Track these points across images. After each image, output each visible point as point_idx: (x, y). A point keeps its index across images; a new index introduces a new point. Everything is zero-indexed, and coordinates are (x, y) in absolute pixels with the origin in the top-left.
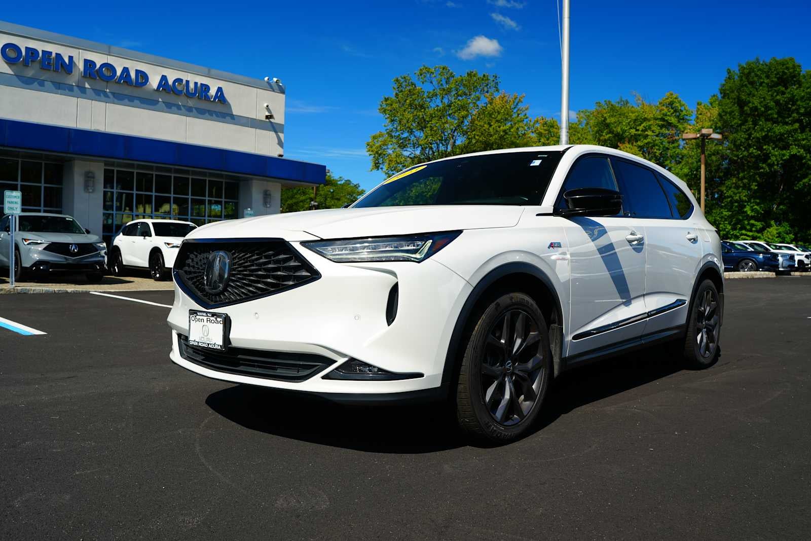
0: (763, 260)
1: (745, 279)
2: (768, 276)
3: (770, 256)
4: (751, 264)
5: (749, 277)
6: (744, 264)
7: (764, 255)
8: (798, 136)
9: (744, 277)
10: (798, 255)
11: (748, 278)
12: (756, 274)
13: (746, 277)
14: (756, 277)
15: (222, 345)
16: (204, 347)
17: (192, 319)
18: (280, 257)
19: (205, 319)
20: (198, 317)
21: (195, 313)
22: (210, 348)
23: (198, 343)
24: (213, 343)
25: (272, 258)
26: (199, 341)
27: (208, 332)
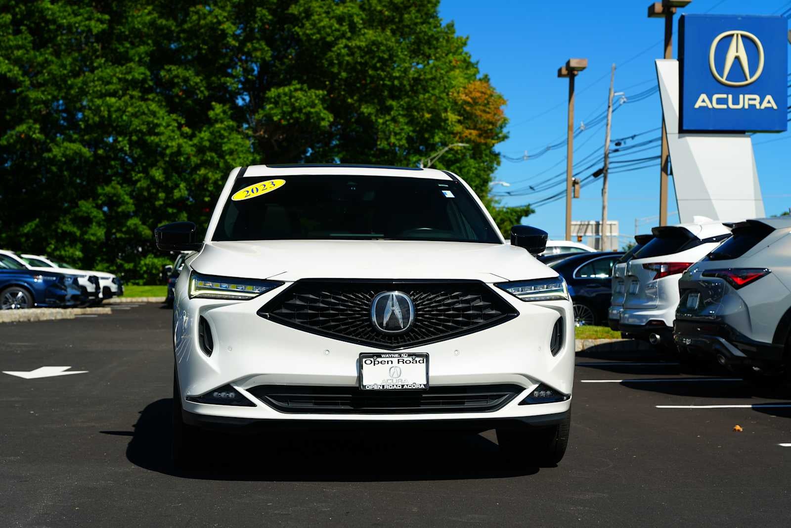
0: (42, 287)
1: (23, 322)
2: (64, 317)
3: (54, 278)
4: (20, 294)
5: (32, 320)
6: (8, 295)
7: (46, 278)
8: (9, 40)
9: (21, 320)
10: (103, 278)
11: (29, 320)
12: (44, 314)
13: (26, 320)
14: (45, 318)
15: (425, 383)
16: (395, 389)
17: (367, 362)
18: (469, 297)
19: (395, 360)
20: (380, 360)
21: (374, 356)
22: (406, 389)
23: (383, 386)
24: (410, 383)
25: (460, 298)
26: (383, 384)
27: (399, 374)
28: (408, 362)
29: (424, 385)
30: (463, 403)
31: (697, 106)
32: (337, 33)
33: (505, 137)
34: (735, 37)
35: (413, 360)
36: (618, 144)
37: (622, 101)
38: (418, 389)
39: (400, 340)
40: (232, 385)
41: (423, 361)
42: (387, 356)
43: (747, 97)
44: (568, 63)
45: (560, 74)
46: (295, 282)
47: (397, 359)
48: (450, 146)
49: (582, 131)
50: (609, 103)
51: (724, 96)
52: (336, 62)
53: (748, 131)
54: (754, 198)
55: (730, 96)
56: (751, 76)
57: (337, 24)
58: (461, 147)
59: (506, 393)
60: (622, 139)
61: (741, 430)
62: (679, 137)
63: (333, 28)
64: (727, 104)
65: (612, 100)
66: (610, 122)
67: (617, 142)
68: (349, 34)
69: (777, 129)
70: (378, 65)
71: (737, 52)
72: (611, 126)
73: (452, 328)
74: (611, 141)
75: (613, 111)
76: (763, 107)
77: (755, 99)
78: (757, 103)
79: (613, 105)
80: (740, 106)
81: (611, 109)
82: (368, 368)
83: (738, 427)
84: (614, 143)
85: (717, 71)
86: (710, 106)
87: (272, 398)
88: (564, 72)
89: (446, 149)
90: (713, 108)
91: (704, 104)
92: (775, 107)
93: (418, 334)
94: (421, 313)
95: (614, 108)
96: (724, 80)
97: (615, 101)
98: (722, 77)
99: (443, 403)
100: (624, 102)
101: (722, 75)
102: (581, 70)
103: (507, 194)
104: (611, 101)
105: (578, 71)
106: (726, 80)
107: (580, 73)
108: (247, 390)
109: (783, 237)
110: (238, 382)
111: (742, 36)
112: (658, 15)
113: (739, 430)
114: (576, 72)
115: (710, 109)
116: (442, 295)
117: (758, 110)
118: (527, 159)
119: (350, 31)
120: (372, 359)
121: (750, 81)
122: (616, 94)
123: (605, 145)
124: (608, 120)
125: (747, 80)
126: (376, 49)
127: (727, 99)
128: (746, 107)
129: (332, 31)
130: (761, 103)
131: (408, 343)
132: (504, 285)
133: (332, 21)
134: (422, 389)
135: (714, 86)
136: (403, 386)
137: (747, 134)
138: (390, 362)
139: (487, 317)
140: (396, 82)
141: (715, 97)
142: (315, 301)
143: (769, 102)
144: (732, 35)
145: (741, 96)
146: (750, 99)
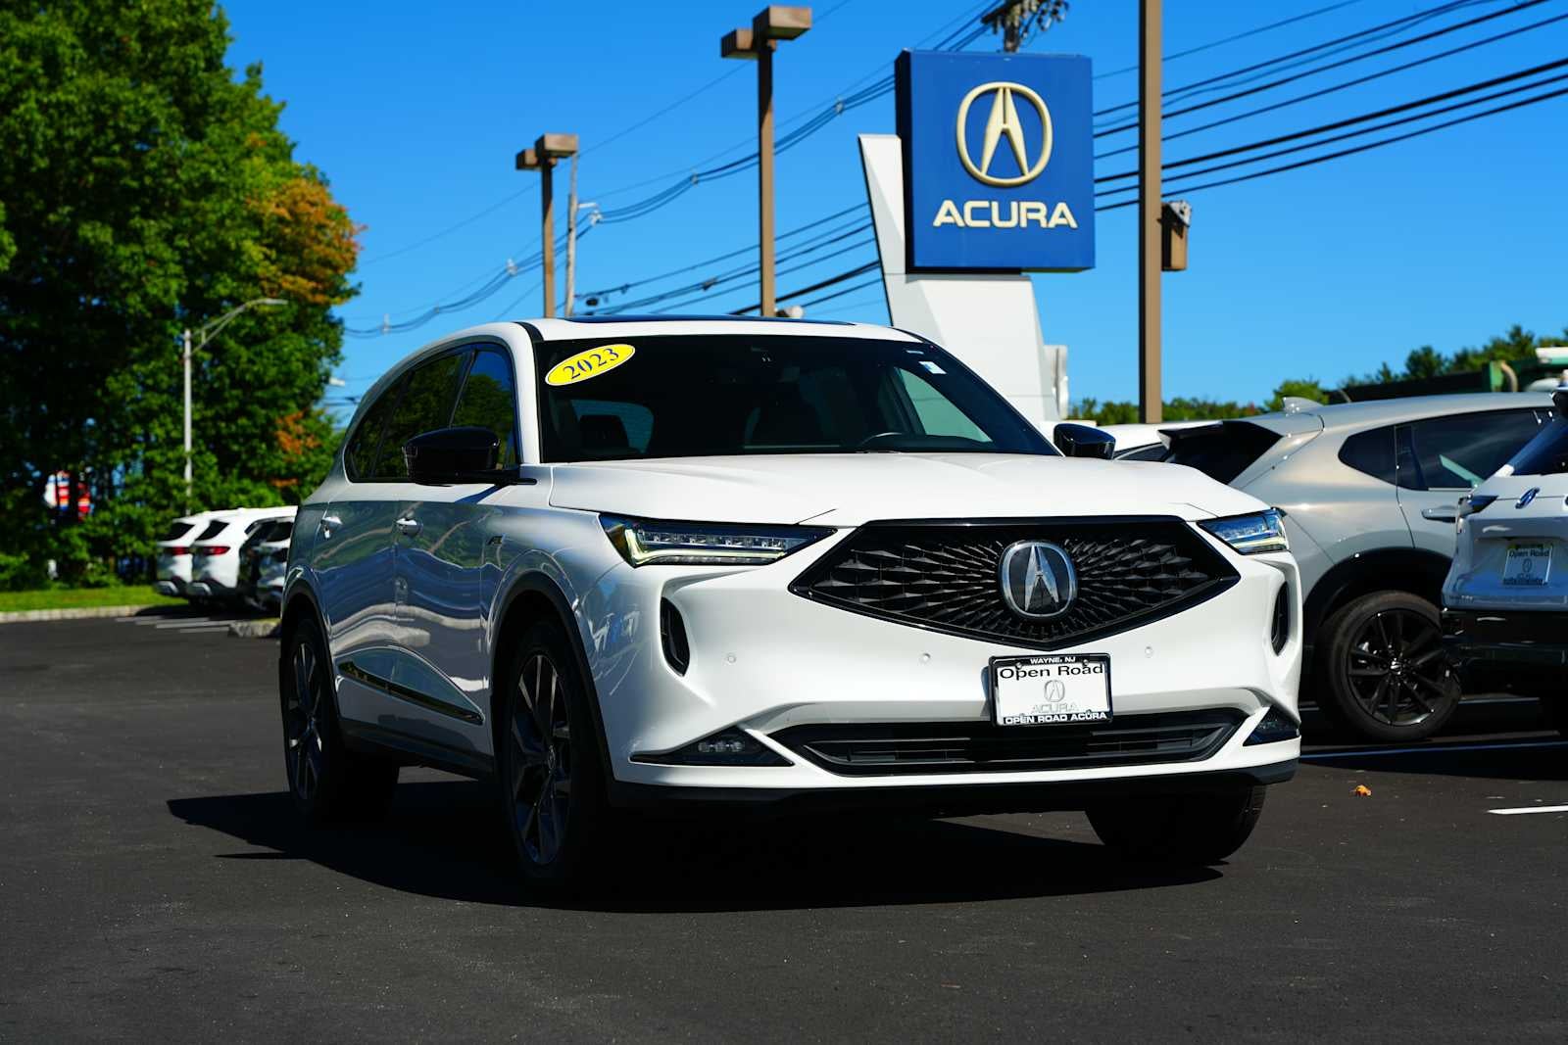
15: (1108, 710)
16: (1056, 722)
17: (1005, 674)
18: (1157, 548)
19: (1053, 669)
20: (1027, 668)
21: (1017, 661)
22: (1075, 721)
23: (1036, 718)
24: (1082, 709)
25: (1144, 551)
26: (1035, 714)
27: (1061, 693)
28: (1076, 671)
29: (1105, 713)
30: (1154, 745)
31: (937, 223)
32: (19, 77)
33: (353, 292)
34: (1000, 93)
35: (1085, 666)
36: (592, 302)
37: (595, 219)
38: (1096, 720)
39: (1054, 631)
40: (742, 727)
41: (1101, 667)
42: (1041, 660)
43: (1025, 205)
44: (540, 143)
45: (521, 162)
46: (858, 528)
47: (1057, 666)
48: (250, 304)
49: (511, 276)
50: (569, 223)
51: (985, 204)
52: (20, 136)
53: (1029, 270)
54: (1039, 392)
55: (995, 205)
56: (1030, 169)
57: (19, 57)
58: (271, 305)
59: (1220, 725)
60: (601, 293)
61: (1369, 793)
62: (907, 281)
63: (12, 67)
64: (990, 219)
65: (575, 218)
66: (572, 259)
67: (589, 298)
68: (43, 81)
69: (1078, 265)
70: (116, 148)
71: (1005, 122)
72: (576, 268)
73: (1135, 607)
74: (576, 296)
75: (577, 238)
76: (1052, 225)
77: (1037, 211)
78: (1041, 216)
79: (577, 225)
80: (1012, 223)
81: (573, 235)
82: (1006, 686)
83: (1363, 789)
84: (585, 300)
85: (970, 156)
86: (961, 223)
87: (820, 750)
88: (531, 158)
89: (240, 310)
90: (967, 226)
91: (950, 220)
92: (1074, 225)
93: (1081, 618)
94: (1086, 579)
95: (580, 232)
96: (983, 174)
97: (579, 219)
98: (980, 169)
99: (1125, 747)
100: (598, 222)
101: (979, 167)
102: (565, 157)
103: (349, 402)
104: (572, 220)
105: (557, 157)
106: (987, 174)
107: (561, 161)
108: (769, 736)
109: (1298, 450)
110: (753, 721)
111: (1014, 93)
112: (743, 53)
113: (1365, 794)
114: (553, 161)
115: (961, 228)
116: (1116, 545)
117: (1044, 229)
118: (389, 332)
119: (46, 74)
120: (1013, 668)
121: (1028, 176)
122: (582, 206)
123: (566, 302)
124: (568, 256)
125: (1023, 174)
126: (109, 112)
127: (989, 209)
128: (1024, 224)
129: (9, 73)
130: (1048, 217)
131: (1067, 636)
132: (1212, 525)
133: (7, 53)
134: (1103, 720)
135: (969, 186)
136: (1070, 716)
137: (1024, 274)
138: (1045, 673)
139: (1187, 584)
140: (148, 180)
141: (969, 206)
142: (892, 562)
143: (1062, 215)
144: (995, 91)
145: (1014, 205)
146: (1029, 210)
